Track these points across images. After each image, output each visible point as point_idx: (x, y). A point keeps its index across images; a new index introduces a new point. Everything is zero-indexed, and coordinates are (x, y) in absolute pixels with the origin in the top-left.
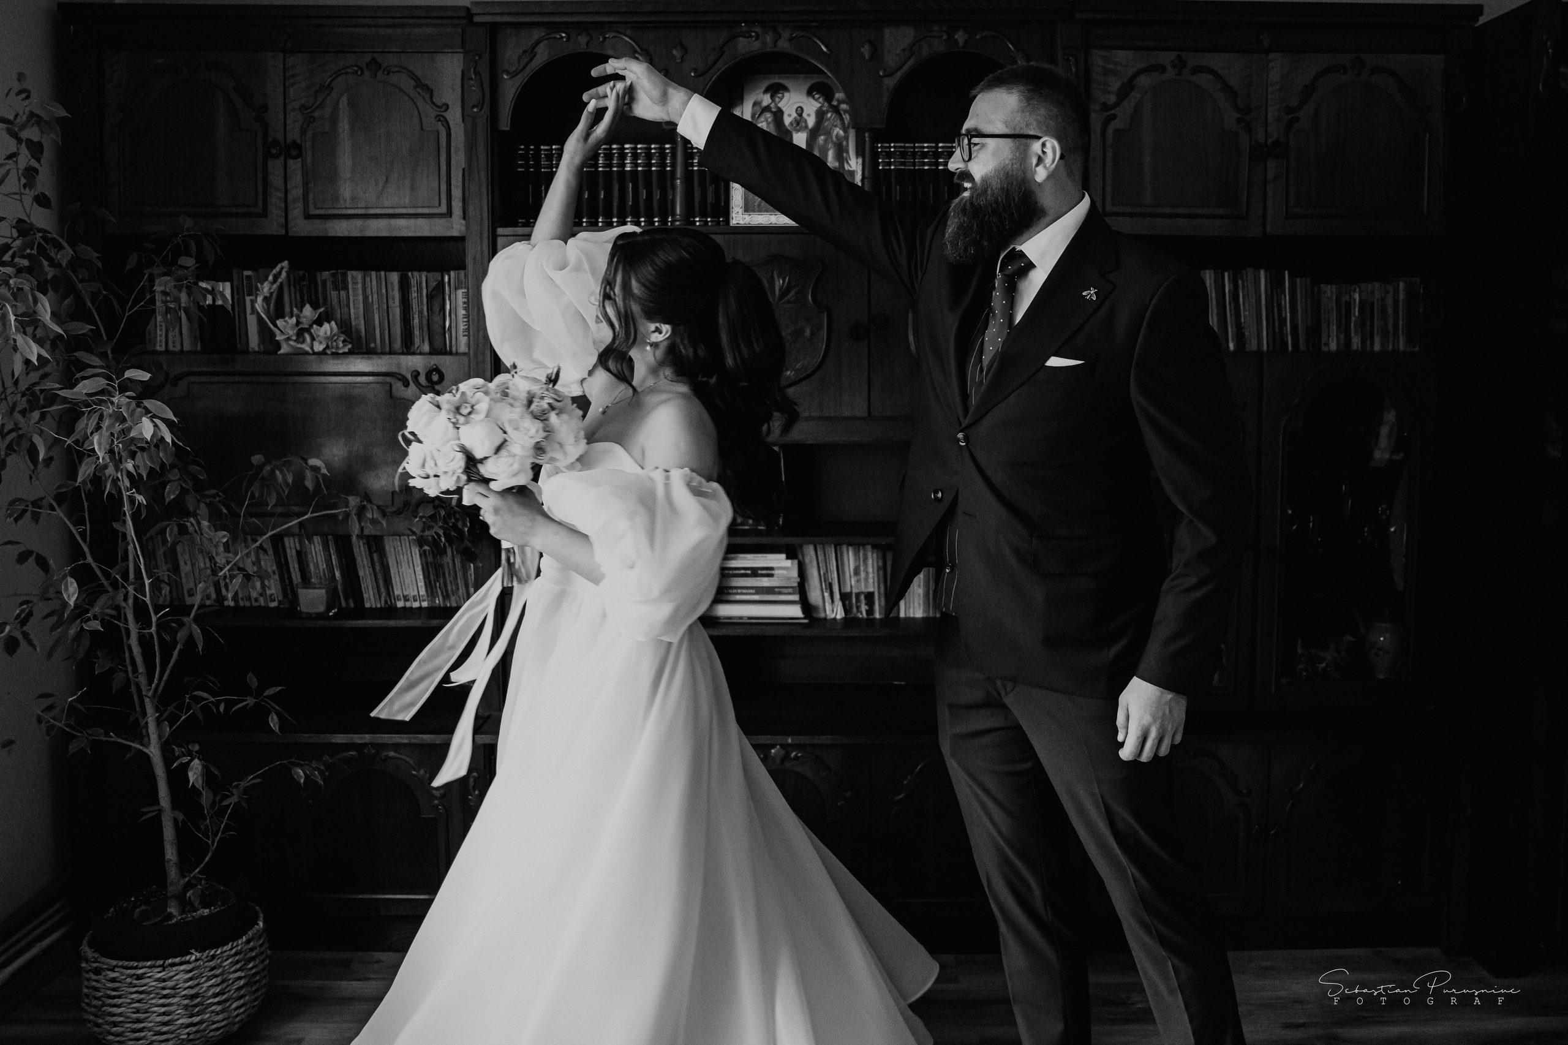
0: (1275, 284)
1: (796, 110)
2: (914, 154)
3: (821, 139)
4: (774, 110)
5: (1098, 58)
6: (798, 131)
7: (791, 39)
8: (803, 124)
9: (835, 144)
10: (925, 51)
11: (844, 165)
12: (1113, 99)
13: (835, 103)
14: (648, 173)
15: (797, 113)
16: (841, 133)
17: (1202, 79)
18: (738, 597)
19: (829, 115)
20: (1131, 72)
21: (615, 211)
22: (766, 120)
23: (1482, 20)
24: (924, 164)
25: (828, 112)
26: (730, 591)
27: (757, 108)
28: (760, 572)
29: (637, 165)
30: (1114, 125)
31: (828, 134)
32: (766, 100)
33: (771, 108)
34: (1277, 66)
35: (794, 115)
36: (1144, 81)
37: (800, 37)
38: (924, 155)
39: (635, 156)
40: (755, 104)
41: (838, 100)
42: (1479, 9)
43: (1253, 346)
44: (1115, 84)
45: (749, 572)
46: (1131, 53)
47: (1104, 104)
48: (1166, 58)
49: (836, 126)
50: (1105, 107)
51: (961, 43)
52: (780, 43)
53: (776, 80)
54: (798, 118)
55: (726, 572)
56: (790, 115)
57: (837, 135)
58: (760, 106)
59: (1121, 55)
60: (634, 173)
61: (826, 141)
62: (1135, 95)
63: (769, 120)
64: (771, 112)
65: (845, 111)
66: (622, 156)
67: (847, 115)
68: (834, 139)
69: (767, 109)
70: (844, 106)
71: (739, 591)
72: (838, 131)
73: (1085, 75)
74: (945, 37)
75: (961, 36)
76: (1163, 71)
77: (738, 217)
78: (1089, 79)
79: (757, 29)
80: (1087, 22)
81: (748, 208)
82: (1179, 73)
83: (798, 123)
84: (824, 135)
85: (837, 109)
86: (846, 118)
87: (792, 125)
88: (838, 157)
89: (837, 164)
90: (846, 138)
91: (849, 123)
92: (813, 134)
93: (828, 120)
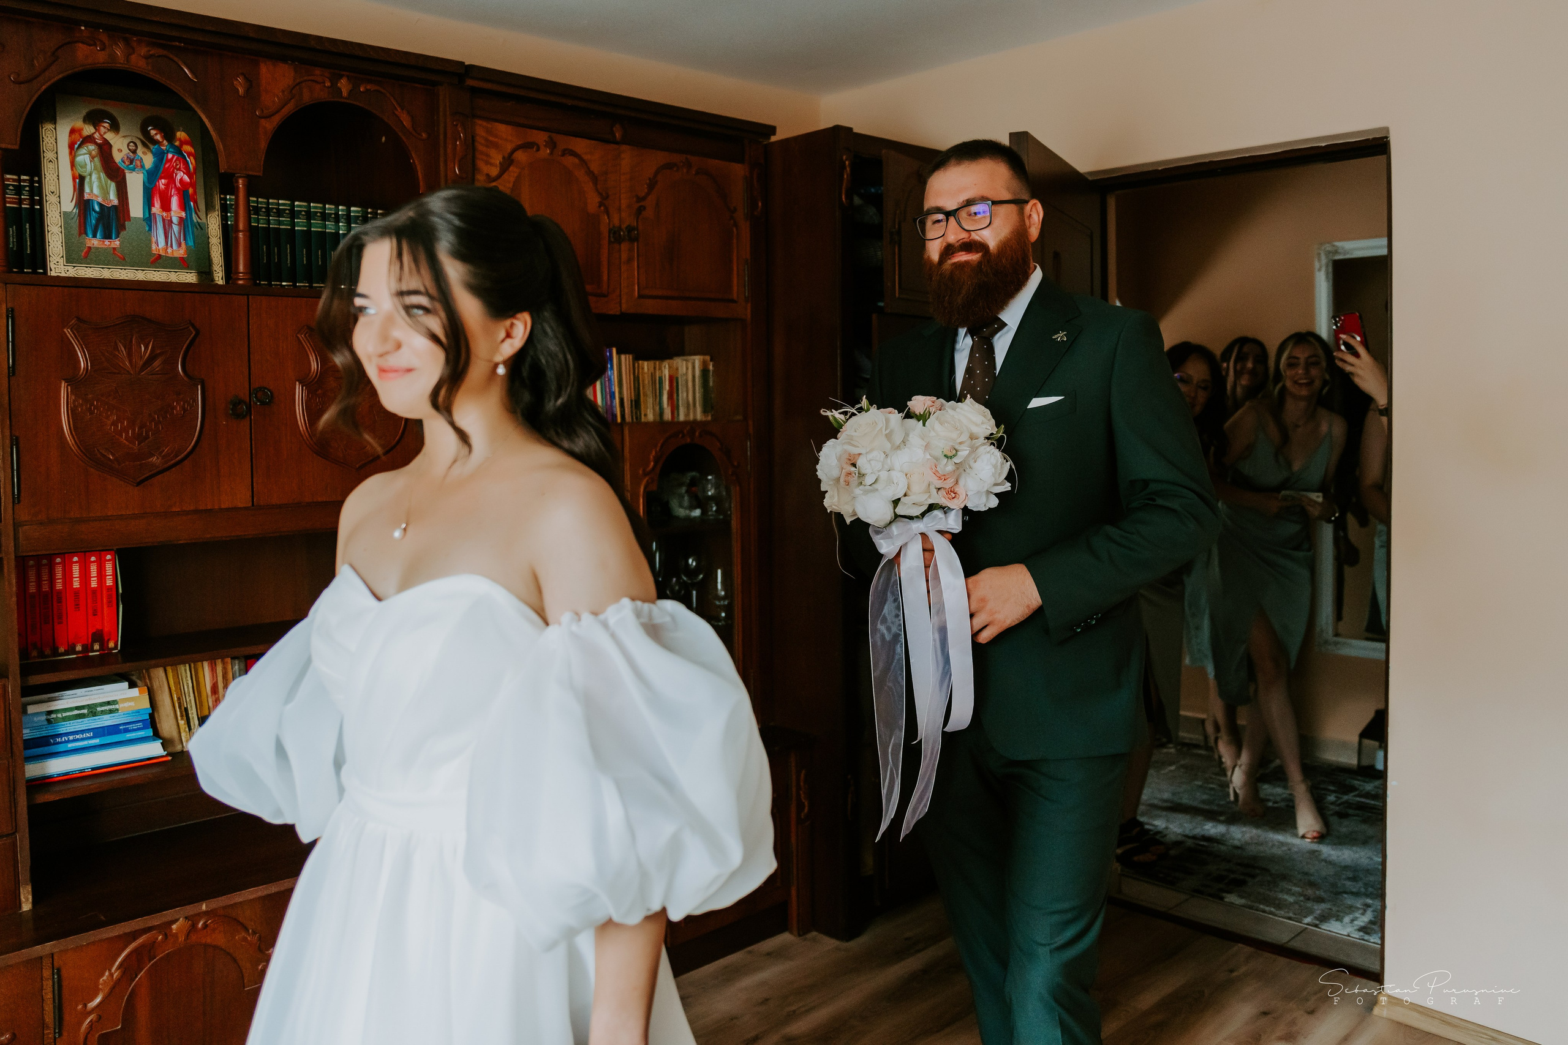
1: (128, 145)
2: (268, 211)
3: (162, 183)
4: (99, 141)
5: (481, 129)
6: (133, 170)
7: (146, 57)
8: (138, 162)
9: (177, 189)
10: (307, 98)
11: (191, 218)
12: (494, 172)
13: (177, 143)
15: (129, 150)
16: (186, 178)
17: (570, 161)
18: (71, 746)
19: (170, 156)
20: (509, 147)
22: (90, 153)
23: (773, 139)
24: (280, 222)
25: (168, 152)
26: (59, 740)
27: (77, 136)
28: (99, 709)
31: (171, 178)
32: (88, 130)
33: (95, 139)
34: (627, 156)
35: (126, 151)
36: (520, 156)
37: (159, 56)
38: (280, 213)
40: (73, 131)
41: (180, 140)
42: (772, 130)
44: (497, 158)
45: (85, 711)
46: (509, 128)
47: (488, 175)
48: (541, 137)
49: (179, 169)
50: (491, 179)
51: (345, 92)
52: (133, 59)
53: (99, 106)
54: (131, 155)
55: (53, 716)
56: (120, 151)
57: (181, 180)
58: (81, 135)
59: (502, 129)
61: (167, 185)
62: (514, 171)
63: (94, 153)
64: (96, 143)
65: (189, 154)
67: (192, 158)
68: (178, 184)
69: (89, 139)
70: (188, 148)
71: (71, 738)
72: (180, 175)
73: (471, 144)
74: (328, 84)
75: (344, 85)
76: (538, 150)
77: (58, 266)
78: (474, 149)
79: (104, 37)
80: (474, 90)
81: (71, 258)
82: (551, 153)
83: (131, 162)
84: (164, 179)
85: (178, 151)
86: (191, 161)
87: (124, 162)
88: (183, 206)
89: (183, 214)
90: (193, 184)
91: (195, 169)
92: (152, 176)
93: (168, 161)
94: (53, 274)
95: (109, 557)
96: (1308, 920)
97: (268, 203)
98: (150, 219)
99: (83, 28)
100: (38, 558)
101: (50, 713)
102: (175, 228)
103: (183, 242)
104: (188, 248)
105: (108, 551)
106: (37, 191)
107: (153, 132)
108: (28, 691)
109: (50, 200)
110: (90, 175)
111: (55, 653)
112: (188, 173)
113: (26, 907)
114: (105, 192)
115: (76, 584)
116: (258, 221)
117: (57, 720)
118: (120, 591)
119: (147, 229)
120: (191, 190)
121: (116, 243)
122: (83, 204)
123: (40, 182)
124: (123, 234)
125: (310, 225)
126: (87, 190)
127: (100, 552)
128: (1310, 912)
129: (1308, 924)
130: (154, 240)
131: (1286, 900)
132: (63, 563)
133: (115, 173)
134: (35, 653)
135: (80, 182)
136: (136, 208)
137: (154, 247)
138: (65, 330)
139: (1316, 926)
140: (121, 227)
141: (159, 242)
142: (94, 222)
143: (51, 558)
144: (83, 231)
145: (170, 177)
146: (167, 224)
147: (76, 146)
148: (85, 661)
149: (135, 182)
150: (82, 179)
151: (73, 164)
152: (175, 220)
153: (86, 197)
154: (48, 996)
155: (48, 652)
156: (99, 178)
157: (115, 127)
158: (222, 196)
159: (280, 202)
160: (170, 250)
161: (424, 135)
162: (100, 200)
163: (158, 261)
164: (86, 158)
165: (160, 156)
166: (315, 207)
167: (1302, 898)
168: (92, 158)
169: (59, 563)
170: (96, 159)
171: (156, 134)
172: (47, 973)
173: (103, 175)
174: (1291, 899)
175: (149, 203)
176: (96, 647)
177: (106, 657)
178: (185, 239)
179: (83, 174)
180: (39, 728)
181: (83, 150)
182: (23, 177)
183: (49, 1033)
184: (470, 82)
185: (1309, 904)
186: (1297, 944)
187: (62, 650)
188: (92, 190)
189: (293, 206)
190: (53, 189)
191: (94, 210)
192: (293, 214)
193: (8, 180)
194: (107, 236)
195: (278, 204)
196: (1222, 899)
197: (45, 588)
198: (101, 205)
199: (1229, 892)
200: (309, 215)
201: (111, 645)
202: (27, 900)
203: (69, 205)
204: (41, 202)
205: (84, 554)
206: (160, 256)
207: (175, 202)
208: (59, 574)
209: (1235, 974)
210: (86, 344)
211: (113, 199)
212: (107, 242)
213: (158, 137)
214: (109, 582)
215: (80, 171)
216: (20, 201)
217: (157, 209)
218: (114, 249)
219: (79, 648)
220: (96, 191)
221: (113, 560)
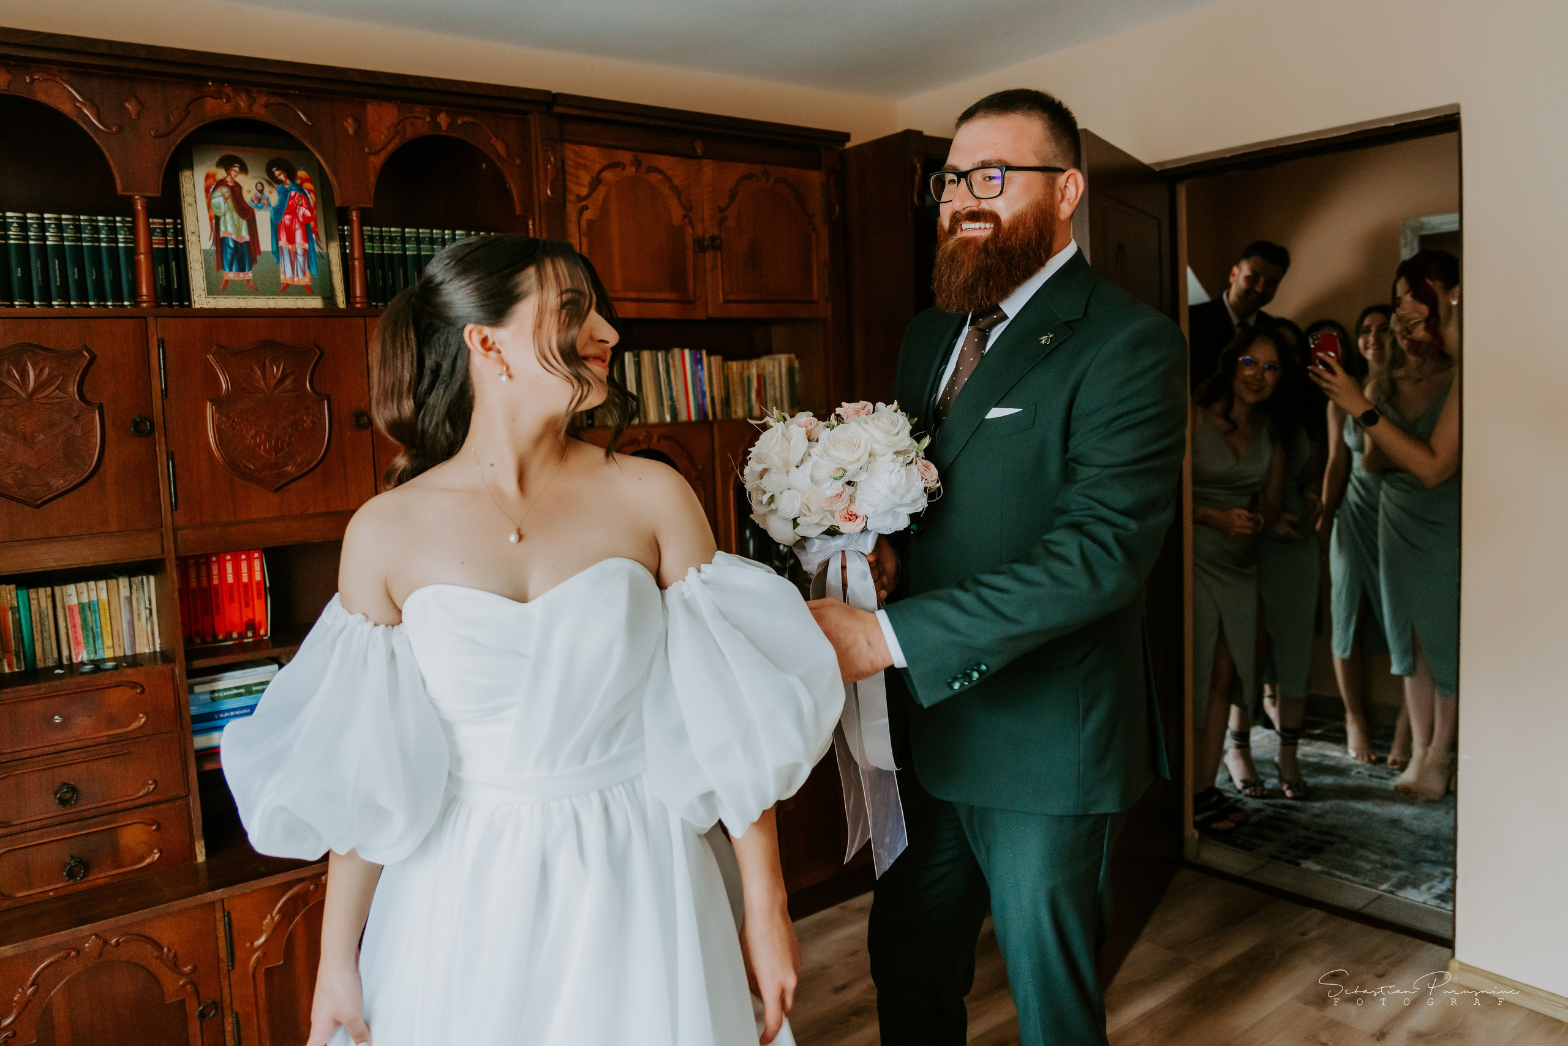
0: (697, 362)
1: (256, 186)
2: (382, 239)
3: (287, 219)
4: (231, 184)
5: (570, 152)
6: (261, 208)
7: (266, 106)
8: (266, 202)
9: (301, 223)
10: (410, 133)
11: (314, 248)
12: (584, 192)
13: (298, 182)
14: (78, 250)
15: (257, 190)
16: (308, 213)
17: (654, 178)
19: (293, 193)
20: (597, 167)
21: (36, 293)
22: (223, 195)
23: (848, 146)
24: (392, 249)
25: (291, 190)
27: (211, 181)
29: (62, 239)
30: (587, 215)
31: (294, 214)
32: (221, 174)
33: (227, 182)
34: (709, 170)
35: (254, 191)
36: (608, 175)
37: (278, 104)
38: (392, 240)
39: (60, 228)
40: (208, 177)
41: (301, 178)
42: (845, 138)
43: (683, 417)
44: (586, 178)
45: (242, 691)
46: (597, 150)
47: (578, 196)
48: (626, 156)
49: (302, 205)
50: (580, 198)
51: (444, 126)
52: (255, 108)
53: (229, 152)
54: (259, 195)
56: (249, 191)
57: (304, 215)
58: (215, 180)
59: (590, 151)
60: (59, 249)
61: (291, 220)
62: (602, 190)
63: (227, 195)
64: (228, 186)
65: (310, 191)
66: (42, 228)
67: (312, 194)
68: (301, 219)
69: (222, 183)
70: (308, 185)
72: (303, 211)
73: (561, 168)
74: (428, 119)
75: (443, 119)
76: (624, 169)
77: (201, 299)
78: (564, 171)
79: (228, 90)
80: (562, 117)
81: (211, 291)
82: (636, 172)
83: (259, 201)
84: (289, 214)
85: (300, 188)
86: (311, 198)
87: (253, 202)
88: (306, 238)
89: (307, 246)
90: (314, 218)
91: (315, 204)
92: (278, 213)
93: (292, 198)
94: (197, 306)
95: (256, 555)
96: (1384, 887)
97: (381, 231)
98: (277, 252)
99: (210, 83)
100: (197, 558)
101: (213, 692)
102: (300, 259)
103: (307, 272)
104: (312, 276)
105: (256, 550)
106: (180, 232)
107: (277, 173)
108: (192, 673)
109: (191, 239)
110: (225, 215)
111: (216, 640)
112: (309, 208)
113: (201, 858)
114: (238, 230)
115: (230, 580)
116: (373, 248)
117: (219, 699)
118: (268, 585)
119: (276, 261)
120: (312, 224)
121: (249, 275)
122: (220, 242)
123: (182, 224)
124: (255, 267)
125: (419, 250)
126: (222, 228)
127: (249, 552)
128: (1387, 879)
129: (1384, 891)
130: (282, 270)
131: (1362, 868)
132: (218, 561)
133: (245, 212)
134: (198, 641)
135: (216, 221)
136: (265, 243)
137: (282, 277)
138: (208, 356)
139: (1392, 893)
140: (253, 261)
141: (287, 273)
142: (229, 257)
143: (208, 557)
144: (220, 266)
145: (293, 212)
146: (293, 255)
147: (211, 190)
148: (241, 647)
149: (264, 219)
150: (218, 219)
151: (209, 206)
152: (300, 251)
153: (222, 235)
154: (221, 934)
155: (209, 639)
156: (232, 217)
157: (244, 169)
158: (340, 227)
159: (392, 229)
160: (296, 279)
161: (518, 161)
162: (234, 237)
163: (286, 290)
164: (221, 200)
165: (284, 193)
166: (423, 233)
167: (1378, 866)
168: (226, 199)
169: (215, 562)
170: (230, 201)
171: (280, 175)
172: (219, 916)
173: (235, 215)
174: (1368, 867)
175: (276, 237)
176: (250, 634)
177: (258, 643)
178: (309, 268)
179: (218, 215)
180: (204, 705)
181: (218, 193)
182: (168, 221)
183: (224, 966)
184: (557, 109)
185: (1386, 872)
186: (1371, 910)
187: (221, 637)
188: (226, 228)
189: (403, 232)
190: (193, 229)
191: (229, 246)
192: (404, 240)
193: (155, 223)
194: (241, 269)
195: (390, 232)
196: (1298, 865)
197: (205, 583)
198: (235, 242)
199: (1306, 858)
200: (418, 240)
201: (262, 632)
202: (201, 852)
203: (207, 244)
204: (183, 242)
205: (236, 552)
206: (287, 285)
207: (299, 235)
208: (215, 571)
209: (1306, 937)
210: (225, 368)
211: (245, 236)
212: (241, 275)
213: (282, 177)
214: (258, 577)
215: (215, 212)
216: (166, 242)
217: (283, 242)
218: (248, 280)
219: (235, 635)
220: (230, 229)
221: (260, 558)
